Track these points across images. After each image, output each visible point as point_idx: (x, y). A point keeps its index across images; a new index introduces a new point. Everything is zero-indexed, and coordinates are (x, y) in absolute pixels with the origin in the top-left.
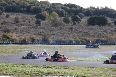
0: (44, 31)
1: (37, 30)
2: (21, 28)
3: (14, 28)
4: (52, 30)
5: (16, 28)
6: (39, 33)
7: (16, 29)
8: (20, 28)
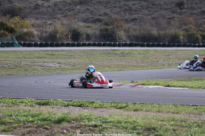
0: (108, 11)
1: (91, 9)
2: (51, 5)
3: (32, 5)
4: (130, 9)
5: (37, 5)
6: (96, 17)
7: (37, 7)
8: (46, 4)
